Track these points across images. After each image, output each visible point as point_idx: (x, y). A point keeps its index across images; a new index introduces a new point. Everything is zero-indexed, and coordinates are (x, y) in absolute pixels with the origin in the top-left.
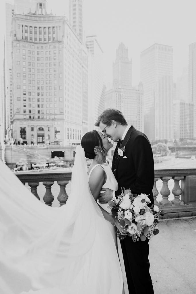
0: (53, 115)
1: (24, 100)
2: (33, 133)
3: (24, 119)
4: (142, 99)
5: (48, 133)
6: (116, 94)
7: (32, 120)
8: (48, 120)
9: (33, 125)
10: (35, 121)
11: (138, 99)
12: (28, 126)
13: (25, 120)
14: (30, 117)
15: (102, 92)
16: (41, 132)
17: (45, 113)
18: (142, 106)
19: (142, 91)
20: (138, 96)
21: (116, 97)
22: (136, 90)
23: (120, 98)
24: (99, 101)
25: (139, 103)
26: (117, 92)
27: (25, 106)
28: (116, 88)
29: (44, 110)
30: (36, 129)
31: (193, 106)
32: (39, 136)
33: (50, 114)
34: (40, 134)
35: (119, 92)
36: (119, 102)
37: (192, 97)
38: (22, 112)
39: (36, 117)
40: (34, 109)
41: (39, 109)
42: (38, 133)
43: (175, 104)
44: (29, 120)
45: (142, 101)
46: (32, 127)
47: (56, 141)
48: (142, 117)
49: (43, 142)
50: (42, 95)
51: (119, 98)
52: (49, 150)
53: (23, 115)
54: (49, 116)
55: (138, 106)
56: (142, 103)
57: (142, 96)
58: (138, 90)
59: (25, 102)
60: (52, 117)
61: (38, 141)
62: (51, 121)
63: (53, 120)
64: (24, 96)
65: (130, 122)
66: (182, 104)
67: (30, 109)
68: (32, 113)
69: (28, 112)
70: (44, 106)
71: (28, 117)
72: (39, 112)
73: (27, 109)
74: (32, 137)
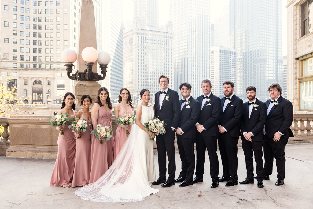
0: (55, 63)
1: (14, 43)
2: (26, 87)
3: (14, 67)
4: (171, 44)
5: (48, 87)
6: (138, 37)
7: (26, 70)
8: (48, 70)
9: (27, 77)
10: (30, 70)
11: (166, 44)
12: (20, 78)
13: (15, 69)
14: (22, 66)
15: (119, 34)
16: (38, 86)
17: (44, 61)
18: (171, 53)
19: (171, 33)
20: (166, 40)
21: (138, 40)
22: (164, 32)
23: (144, 42)
24: (116, 45)
25: (168, 50)
26: (139, 34)
27: (14, 51)
28: (138, 29)
29: (42, 56)
30: (30, 82)
31: (235, 54)
32: (34, 92)
33: (51, 62)
34: (37, 89)
35: (142, 34)
36: (142, 47)
37: (234, 44)
38: (11, 59)
39: (32, 66)
40: (28, 54)
41: (35, 55)
42: (33, 88)
43: (213, 52)
44: (21, 70)
45: (171, 47)
46: (26, 79)
47: (60, 98)
48: (171, 68)
49: (41, 100)
50: (40, 36)
51: (141, 42)
52: (50, 110)
53: (12, 63)
54: (49, 64)
55: (166, 52)
56: (171, 50)
57: (171, 41)
58: (167, 33)
59: (15, 45)
60: (54, 66)
61: (34, 99)
62: (52, 72)
63: (54, 70)
64: (14, 37)
65: (156, 74)
66: (222, 51)
67: (22, 54)
68: (25, 61)
69: (19, 58)
70: (43, 51)
71: (19, 65)
72: (35, 59)
73: (18, 54)
74: (25, 92)
